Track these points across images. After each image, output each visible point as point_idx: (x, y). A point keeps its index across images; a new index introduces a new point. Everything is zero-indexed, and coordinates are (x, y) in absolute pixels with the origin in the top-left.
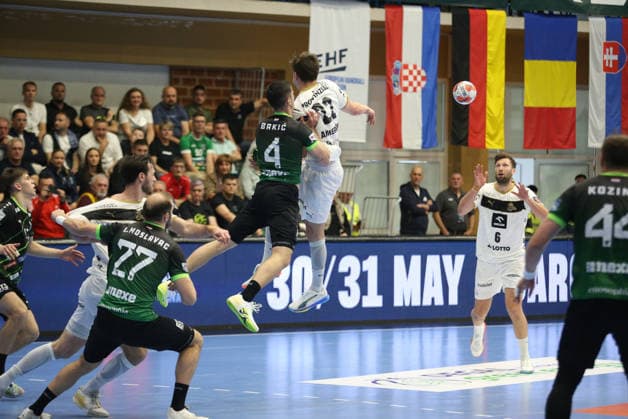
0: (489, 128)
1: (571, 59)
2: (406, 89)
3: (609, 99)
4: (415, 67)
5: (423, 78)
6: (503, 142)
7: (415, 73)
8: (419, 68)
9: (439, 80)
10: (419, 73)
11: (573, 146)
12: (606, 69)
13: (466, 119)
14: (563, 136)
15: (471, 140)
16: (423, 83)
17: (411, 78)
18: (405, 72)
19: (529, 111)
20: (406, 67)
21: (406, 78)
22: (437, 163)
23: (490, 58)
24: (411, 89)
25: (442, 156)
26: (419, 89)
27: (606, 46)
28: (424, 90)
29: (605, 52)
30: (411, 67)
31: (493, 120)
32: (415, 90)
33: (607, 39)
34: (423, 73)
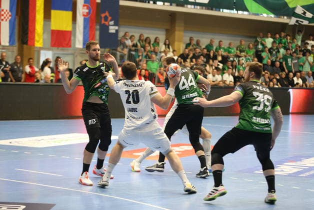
0: (37, 38)
1: (70, 11)
2: (2, 20)
3: (85, 28)
4: (7, 11)
5: (10, 16)
6: (42, 44)
7: (6, 13)
8: (8, 11)
9: (17, 17)
10: (8, 13)
11: (70, 46)
12: (84, 15)
13: (27, 34)
14: (66, 43)
15: (29, 43)
16: (10, 18)
17: (5, 15)
18: (3, 13)
19: (53, 32)
20: (3, 10)
21: (3, 15)
22: (13, 51)
23: (37, 8)
24: (5, 20)
25: (15, 49)
26: (8, 20)
27: (84, 6)
28: (10, 21)
29: (83, 9)
30: (5, 11)
31: (38, 35)
32: (6, 20)
33: (85, 3)
34: (10, 14)
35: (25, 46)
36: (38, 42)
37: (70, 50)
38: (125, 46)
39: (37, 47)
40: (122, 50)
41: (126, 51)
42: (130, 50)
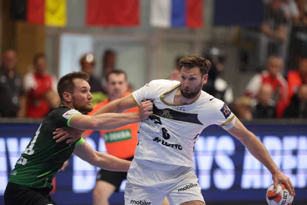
0: (49, 2)
6: (64, 18)
11: (137, 22)
35: (20, 25)
36: (53, 12)
37: (137, 34)
38: (280, 18)
39: (51, 28)
40: (276, 28)
41: (284, 33)
42: (295, 29)
